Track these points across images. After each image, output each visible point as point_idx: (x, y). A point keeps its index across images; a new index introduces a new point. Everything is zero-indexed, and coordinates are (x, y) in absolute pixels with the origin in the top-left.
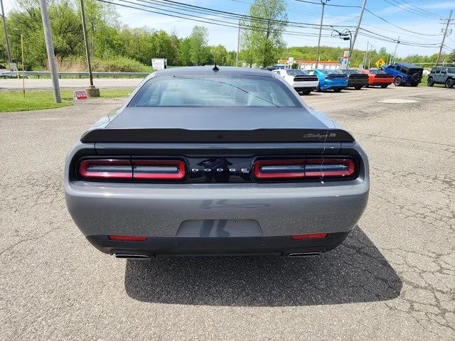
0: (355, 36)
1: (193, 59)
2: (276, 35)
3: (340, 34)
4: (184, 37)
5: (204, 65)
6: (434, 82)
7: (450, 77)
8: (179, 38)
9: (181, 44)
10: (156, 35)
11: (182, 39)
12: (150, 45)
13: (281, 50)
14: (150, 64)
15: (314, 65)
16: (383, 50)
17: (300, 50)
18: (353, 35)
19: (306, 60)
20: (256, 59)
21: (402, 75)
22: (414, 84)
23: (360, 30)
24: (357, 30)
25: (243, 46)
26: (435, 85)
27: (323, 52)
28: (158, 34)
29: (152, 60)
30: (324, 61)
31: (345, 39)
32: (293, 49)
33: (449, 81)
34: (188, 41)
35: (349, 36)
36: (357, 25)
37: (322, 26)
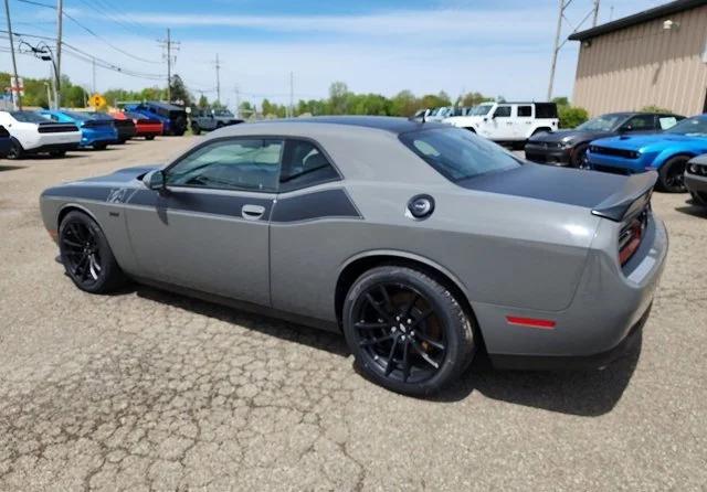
0: (59, 55)
3: (35, 50)
6: (201, 129)
18: (55, 54)
23: (63, 46)
24: (59, 45)
26: (202, 132)
31: (44, 58)
35: (48, 54)
36: (57, 37)
37: (11, 33)
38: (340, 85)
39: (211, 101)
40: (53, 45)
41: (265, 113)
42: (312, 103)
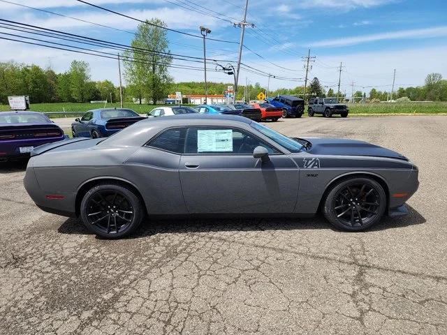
0: (238, 71)
1: (75, 95)
2: (161, 70)
3: (224, 69)
4: (63, 72)
5: (89, 101)
6: (314, 112)
7: (328, 108)
8: (57, 73)
9: (59, 80)
10: (28, 71)
11: (60, 74)
12: (20, 82)
13: (169, 85)
14: (7, 103)
15: (203, 99)
16: (257, 85)
17: (188, 85)
18: (236, 70)
19: (195, 94)
20: (145, 95)
21: (287, 107)
22: (298, 115)
23: (241, 66)
24: (239, 65)
25: (130, 82)
26: (315, 115)
27: (209, 87)
28: (30, 69)
29: (9, 98)
30: (211, 95)
31: (229, 73)
32: (182, 84)
33: (328, 111)
34: (66, 77)
35: (233, 71)
36: (238, 60)
37: (205, 59)
38: (435, 75)
39: (335, 92)
40: (235, 65)
41: (371, 98)
42: (410, 89)
